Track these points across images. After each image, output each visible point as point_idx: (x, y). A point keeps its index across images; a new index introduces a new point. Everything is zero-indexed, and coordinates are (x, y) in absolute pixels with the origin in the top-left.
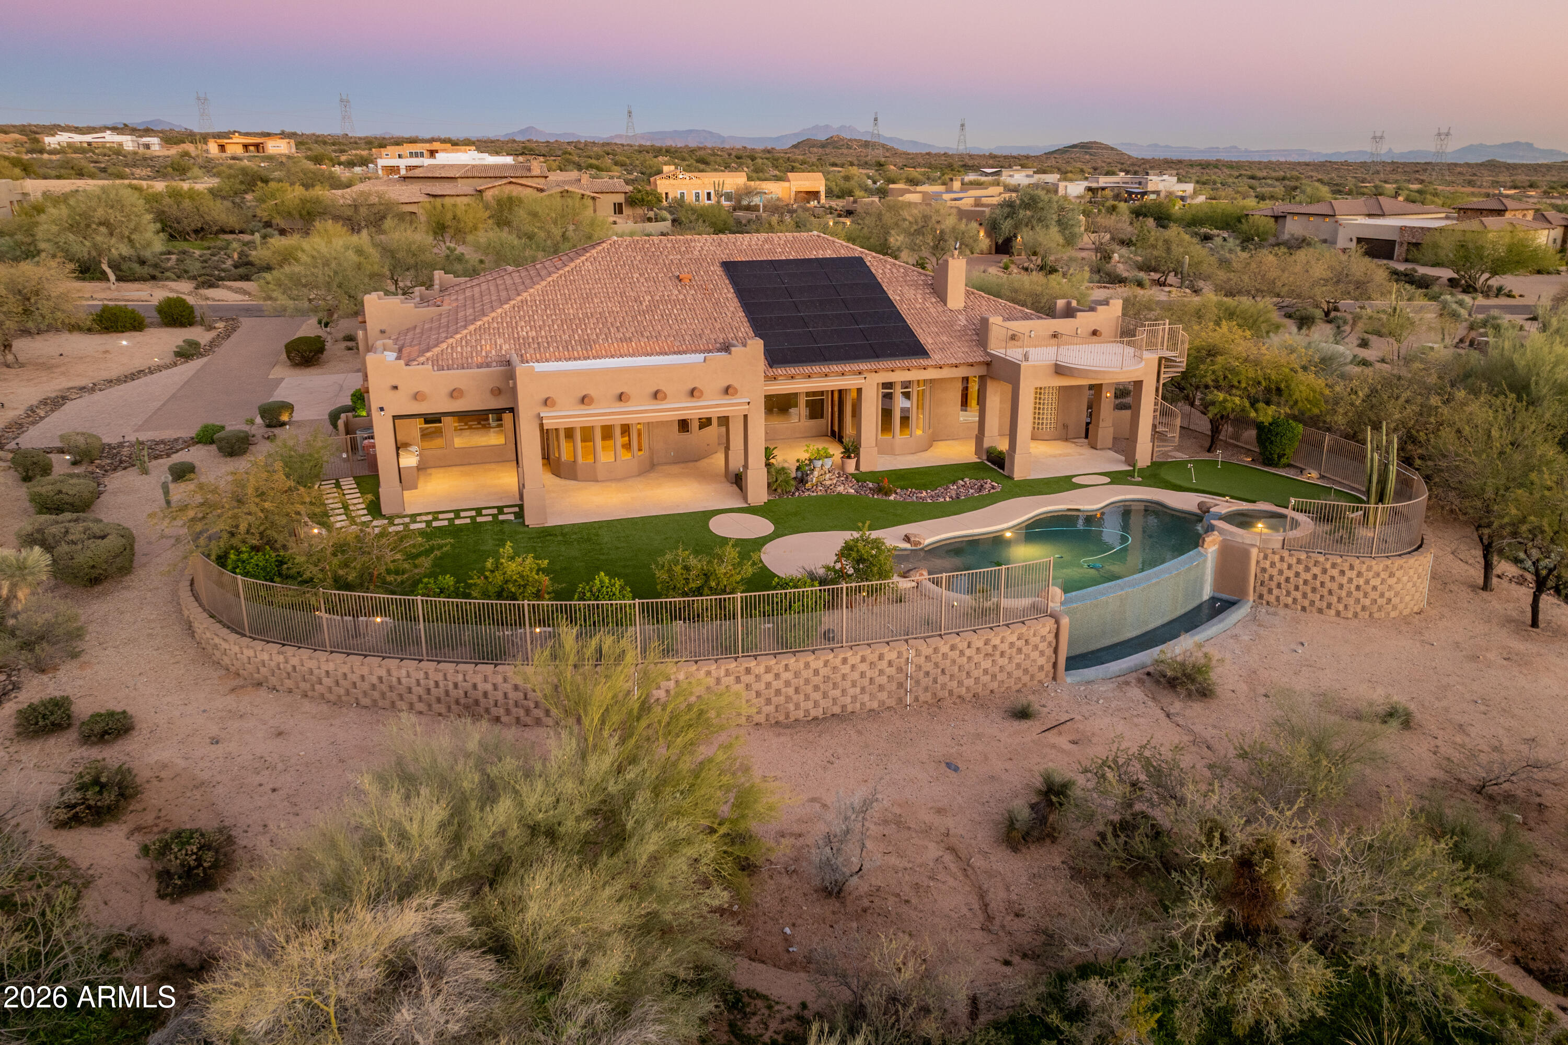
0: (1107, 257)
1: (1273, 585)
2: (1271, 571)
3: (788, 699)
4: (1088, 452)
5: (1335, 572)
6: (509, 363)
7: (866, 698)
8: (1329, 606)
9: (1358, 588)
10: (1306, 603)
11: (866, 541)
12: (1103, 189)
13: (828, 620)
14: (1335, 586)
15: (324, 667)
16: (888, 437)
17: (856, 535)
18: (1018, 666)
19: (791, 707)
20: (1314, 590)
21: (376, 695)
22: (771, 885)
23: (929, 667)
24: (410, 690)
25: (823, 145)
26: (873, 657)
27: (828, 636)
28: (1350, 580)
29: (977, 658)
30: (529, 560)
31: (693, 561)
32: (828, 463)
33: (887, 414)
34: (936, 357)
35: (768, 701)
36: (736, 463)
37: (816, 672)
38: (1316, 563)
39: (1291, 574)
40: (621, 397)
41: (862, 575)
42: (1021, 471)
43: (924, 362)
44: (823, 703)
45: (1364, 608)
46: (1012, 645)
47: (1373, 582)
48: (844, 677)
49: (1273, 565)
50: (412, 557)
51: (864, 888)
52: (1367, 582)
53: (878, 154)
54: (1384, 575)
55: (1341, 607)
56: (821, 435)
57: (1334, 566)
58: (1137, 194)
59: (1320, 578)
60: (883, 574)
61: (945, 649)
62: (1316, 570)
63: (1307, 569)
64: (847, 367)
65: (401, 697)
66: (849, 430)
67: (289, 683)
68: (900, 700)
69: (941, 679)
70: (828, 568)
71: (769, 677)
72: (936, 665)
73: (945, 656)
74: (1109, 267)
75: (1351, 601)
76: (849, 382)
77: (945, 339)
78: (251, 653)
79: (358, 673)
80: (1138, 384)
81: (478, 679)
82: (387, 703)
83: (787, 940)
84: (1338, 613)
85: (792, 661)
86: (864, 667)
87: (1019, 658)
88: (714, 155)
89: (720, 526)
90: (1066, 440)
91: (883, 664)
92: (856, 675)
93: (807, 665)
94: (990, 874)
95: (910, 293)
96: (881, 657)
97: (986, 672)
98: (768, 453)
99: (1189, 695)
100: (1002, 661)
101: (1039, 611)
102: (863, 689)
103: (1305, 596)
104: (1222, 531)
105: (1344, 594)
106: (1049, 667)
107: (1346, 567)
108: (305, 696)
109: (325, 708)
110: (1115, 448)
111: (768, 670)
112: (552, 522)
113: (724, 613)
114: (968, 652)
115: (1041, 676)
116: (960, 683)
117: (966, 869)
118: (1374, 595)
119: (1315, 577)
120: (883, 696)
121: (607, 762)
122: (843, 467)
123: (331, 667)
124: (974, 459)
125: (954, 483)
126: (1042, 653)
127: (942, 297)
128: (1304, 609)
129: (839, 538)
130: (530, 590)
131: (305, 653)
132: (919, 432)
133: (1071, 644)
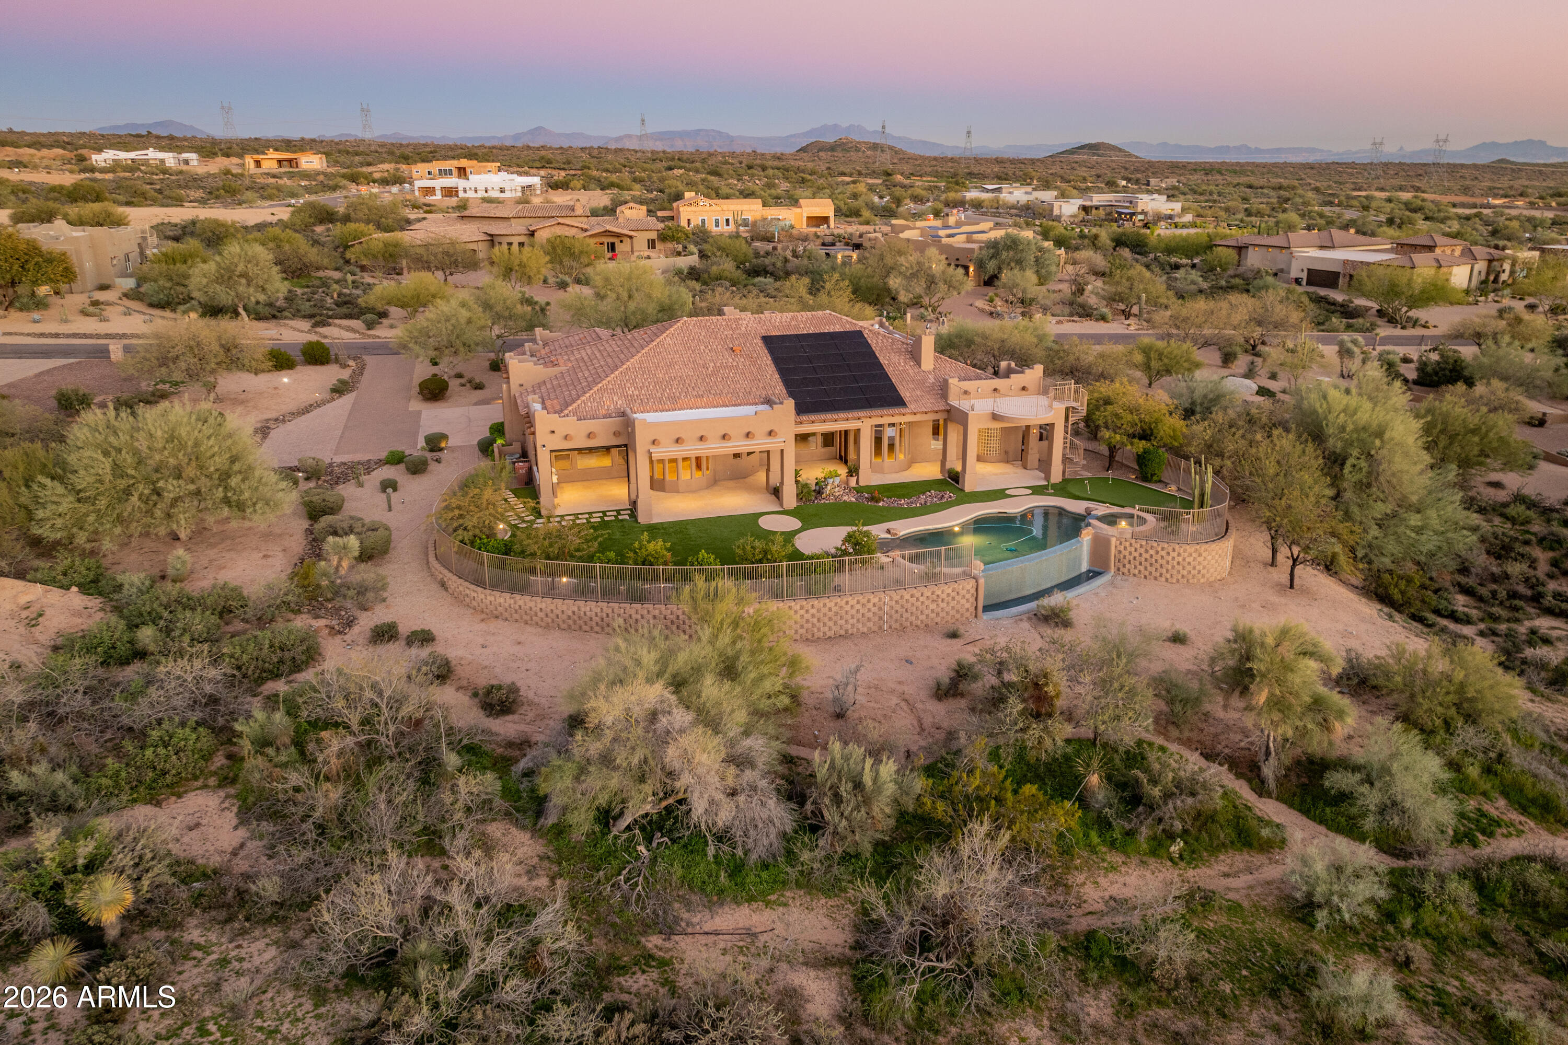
0: (1081, 291)
1: (1126, 562)
2: (1124, 552)
3: (814, 625)
4: (1021, 471)
5: (1164, 553)
6: (623, 414)
7: (860, 626)
8: (1161, 575)
9: (1178, 563)
10: (1147, 573)
11: (861, 532)
12: (1097, 208)
13: (838, 579)
14: (1164, 562)
15: (539, 606)
16: (879, 460)
17: (855, 528)
18: (953, 608)
19: (815, 630)
20: (1151, 565)
21: (571, 622)
22: (807, 714)
23: (898, 607)
24: (591, 619)
25: (832, 148)
26: (865, 601)
27: (837, 589)
28: (1173, 558)
29: (927, 603)
30: (660, 543)
31: (757, 543)
32: (837, 480)
33: (878, 440)
34: (912, 407)
35: (802, 627)
36: (775, 480)
37: (830, 609)
38: (1152, 547)
39: (1136, 554)
40: (701, 438)
41: (857, 553)
42: (970, 484)
43: (903, 410)
44: (834, 628)
45: (1183, 577)
46: (948, 595)
47: (1188, 560)
48: (847, 612)
49: (1125, 548)
50: (587, 541)
51: (856, 715)
52: (1184, 560)
53: (884, 160)
54: (1194, 555)
55: (1168, 576)
56: (831, 458)
57: (1163, 549)
58: (1126, 214)
59: (1155, 557)
60: (870, 552)
61: (907, 596)
62: (1152, 552)
63: (1147, 551)
64: (850, 415)
65: (586, 623)
66: (852, 456)
67: (516, 616)
68: (880, 628)
69: (905, 615)
70: (837, 549)
71: (802, 612)
72: (902, 606)
73: (907, 601)
74: (1081, 300)
75: (1175, 572)
76: (851, 425)
77: (918, 393)
78: (492, 599)
79: (560, 609)
80: (1052, 426)
81: (633, 612)
82: (577, 627)
83: (816, 737)
84: (1167, 580)
85: (816, 602)
86: (858, 607)
87: (953, 603)
88: (726, 163)
89: (766, 523)
90: (1007, 462)
91: (870, 605)
92: (854, 612)
93: (825, 605)
94: (925, 711)
95: (895, 358)
96: (869, 601)
97: (933, 611)
98: (797, 473)
99: (1057, 625)
100: (944, 605)
101: (967, 575)
102: (858, 620)
103: (1146, 569)
104: (1094, 527)
105: (1170, 567)
106: (972, 610)
107: (1170, 550)
108: (526, 623)
109: (540, 630)
110: (1040, 469)
111: (802, 607)
112: (655, 520)
113: (777, 575)
114: (921, 599)
115: (968, 615)
116: (917, 618)
117: (912, 708)
118: (1189, 568)
119: (1151, 556)
120: (870, 624)
121: (727, 640)
122: (847, 483)
123: (543, 606)
124: (940, 477)
125: (924, 493)
126: (968, 601)
127: (918, 363)
128: (1145, 577)
129: (843, 531)
130: (661, 560)
131: (527, 598)
132: (902, 456)
133: (986, 597)
